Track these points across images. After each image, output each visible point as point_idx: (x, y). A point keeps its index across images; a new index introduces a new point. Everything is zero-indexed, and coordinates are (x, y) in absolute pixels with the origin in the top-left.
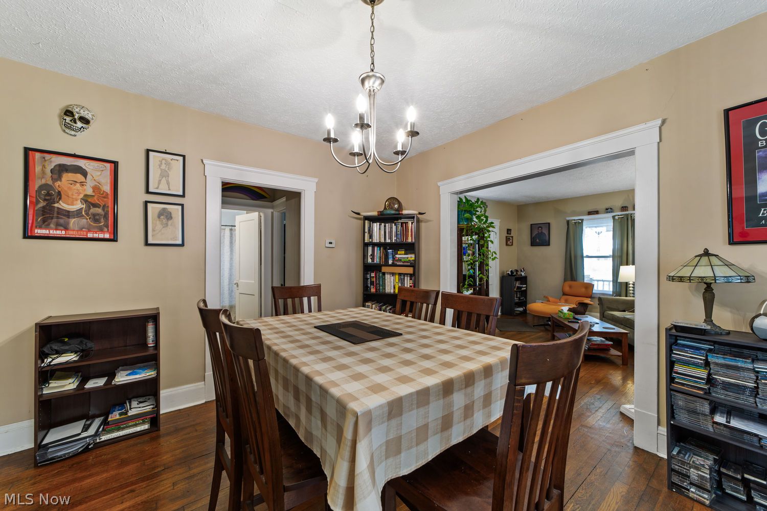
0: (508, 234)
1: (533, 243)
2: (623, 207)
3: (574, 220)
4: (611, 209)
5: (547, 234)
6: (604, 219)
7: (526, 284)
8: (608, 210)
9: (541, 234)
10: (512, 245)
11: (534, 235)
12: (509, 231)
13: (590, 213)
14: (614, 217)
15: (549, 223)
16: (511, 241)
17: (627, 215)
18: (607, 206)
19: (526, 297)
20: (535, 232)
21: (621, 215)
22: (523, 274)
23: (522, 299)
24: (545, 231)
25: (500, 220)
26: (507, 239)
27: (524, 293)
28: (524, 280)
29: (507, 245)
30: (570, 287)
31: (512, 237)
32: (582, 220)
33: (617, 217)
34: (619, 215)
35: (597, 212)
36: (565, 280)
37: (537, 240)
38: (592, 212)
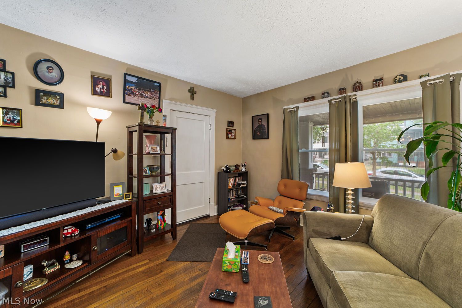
0: (228, 126)
1: (255, 137)
2: (340, 90)
3: (290, 108)
4: (328, 93)
5: (266, 126)
6: (320, 106)
7: (247, 181)
8: (325, 95)
9: (261, 127)
10: (235, 138)
11: (255, 128)
12: (230, 123)
13: (306, 100)
14: (330, 102)
15: (268, 115)
16: (234, 134)
17: (345, 98)
18: (323, 90)
19: (246, 195)
20: (256, 125)
21: (338, 99)
22: (244, 169)
23: (241, 197)
24: (265, 123)
25: (216, 110)
26: (228, 132)
27: (245, 190)
28: (245, 176)
29: (227, 138)
30: (285, 186)
31: (235, 130)
32: (297, 108)
33: (333, 102)
34: (336, 99)
35: (313, 98)
36: (282, 177)
37: (258, 133)
38: (308, 98)
